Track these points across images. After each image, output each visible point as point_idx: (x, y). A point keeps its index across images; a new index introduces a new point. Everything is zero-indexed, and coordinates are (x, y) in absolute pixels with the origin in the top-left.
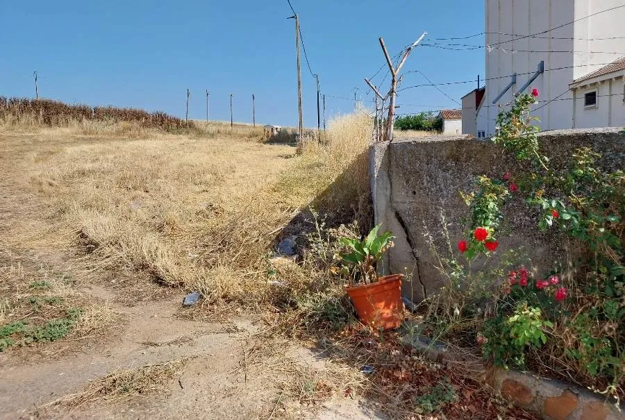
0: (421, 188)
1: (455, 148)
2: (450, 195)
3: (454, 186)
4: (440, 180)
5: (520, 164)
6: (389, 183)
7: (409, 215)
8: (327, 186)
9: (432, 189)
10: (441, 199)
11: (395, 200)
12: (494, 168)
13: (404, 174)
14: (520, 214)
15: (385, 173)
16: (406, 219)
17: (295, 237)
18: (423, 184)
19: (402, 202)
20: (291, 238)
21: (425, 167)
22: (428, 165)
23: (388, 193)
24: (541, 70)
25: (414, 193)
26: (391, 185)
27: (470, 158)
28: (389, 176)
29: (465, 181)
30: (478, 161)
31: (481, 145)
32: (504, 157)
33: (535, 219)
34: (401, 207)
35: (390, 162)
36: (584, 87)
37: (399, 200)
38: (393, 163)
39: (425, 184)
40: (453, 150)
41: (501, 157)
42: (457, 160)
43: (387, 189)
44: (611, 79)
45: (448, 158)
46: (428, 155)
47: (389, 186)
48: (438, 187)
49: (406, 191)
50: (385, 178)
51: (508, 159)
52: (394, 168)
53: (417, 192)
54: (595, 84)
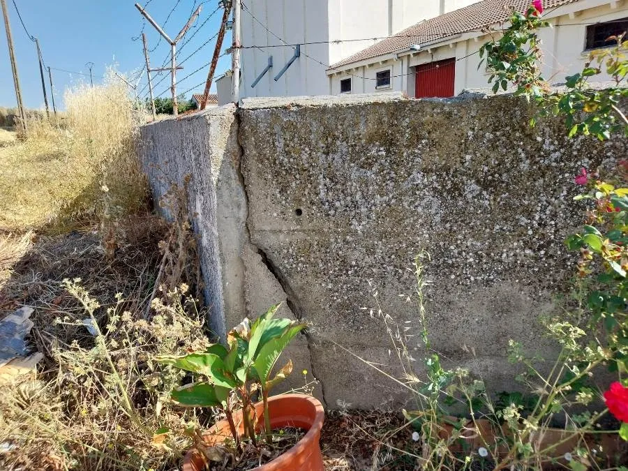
0: (312, 203)
1: (386, 119)
2: (373, 216)
3: (382, 196)
4: (353, 186)
5: (520, 150)
6: (242, 193)
7: (288, 256)
8: (79, 191)
9: (337, 204)
10: (355, 222)
11: (257, 226)
12: (468, 157)
13: (277, 174)
14: (515, 244)
15: (233, 174)
16: (283, 264)
17: (28, 310)
18: (317, 194)
19: (274, 232)
20: (21, 314)
21: (322, 159)
22: (327, 154)
23: (242, 214)
24: (298, 55)
25: (299, 212)
26: (247, 198)
27: (419, 138)
28: (242, 179)
29: (406, 186)
30: (433, 144)
31: (443, 112)
32: (489, 135)
33: (542, 252)
34: (270, 242)
35: (242, 150)
36: (340, 73)
37: (267, 228)
38: (251, 151)
39: (322, 194)
40: (381, 122)
41: (483, 136)
42: (390, 143)
43: (239, 206)
44: (364, 66)
45: (371, 140)
46: (328, 133)
47: (243, 200)
48: (349, 198)
49: (279, 208)
50: (235, 183)
51: (497, 139)
52: (253, 164)
53: (304, 212)
54: (349, 70)
